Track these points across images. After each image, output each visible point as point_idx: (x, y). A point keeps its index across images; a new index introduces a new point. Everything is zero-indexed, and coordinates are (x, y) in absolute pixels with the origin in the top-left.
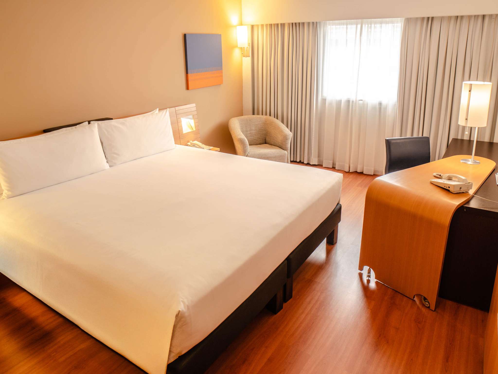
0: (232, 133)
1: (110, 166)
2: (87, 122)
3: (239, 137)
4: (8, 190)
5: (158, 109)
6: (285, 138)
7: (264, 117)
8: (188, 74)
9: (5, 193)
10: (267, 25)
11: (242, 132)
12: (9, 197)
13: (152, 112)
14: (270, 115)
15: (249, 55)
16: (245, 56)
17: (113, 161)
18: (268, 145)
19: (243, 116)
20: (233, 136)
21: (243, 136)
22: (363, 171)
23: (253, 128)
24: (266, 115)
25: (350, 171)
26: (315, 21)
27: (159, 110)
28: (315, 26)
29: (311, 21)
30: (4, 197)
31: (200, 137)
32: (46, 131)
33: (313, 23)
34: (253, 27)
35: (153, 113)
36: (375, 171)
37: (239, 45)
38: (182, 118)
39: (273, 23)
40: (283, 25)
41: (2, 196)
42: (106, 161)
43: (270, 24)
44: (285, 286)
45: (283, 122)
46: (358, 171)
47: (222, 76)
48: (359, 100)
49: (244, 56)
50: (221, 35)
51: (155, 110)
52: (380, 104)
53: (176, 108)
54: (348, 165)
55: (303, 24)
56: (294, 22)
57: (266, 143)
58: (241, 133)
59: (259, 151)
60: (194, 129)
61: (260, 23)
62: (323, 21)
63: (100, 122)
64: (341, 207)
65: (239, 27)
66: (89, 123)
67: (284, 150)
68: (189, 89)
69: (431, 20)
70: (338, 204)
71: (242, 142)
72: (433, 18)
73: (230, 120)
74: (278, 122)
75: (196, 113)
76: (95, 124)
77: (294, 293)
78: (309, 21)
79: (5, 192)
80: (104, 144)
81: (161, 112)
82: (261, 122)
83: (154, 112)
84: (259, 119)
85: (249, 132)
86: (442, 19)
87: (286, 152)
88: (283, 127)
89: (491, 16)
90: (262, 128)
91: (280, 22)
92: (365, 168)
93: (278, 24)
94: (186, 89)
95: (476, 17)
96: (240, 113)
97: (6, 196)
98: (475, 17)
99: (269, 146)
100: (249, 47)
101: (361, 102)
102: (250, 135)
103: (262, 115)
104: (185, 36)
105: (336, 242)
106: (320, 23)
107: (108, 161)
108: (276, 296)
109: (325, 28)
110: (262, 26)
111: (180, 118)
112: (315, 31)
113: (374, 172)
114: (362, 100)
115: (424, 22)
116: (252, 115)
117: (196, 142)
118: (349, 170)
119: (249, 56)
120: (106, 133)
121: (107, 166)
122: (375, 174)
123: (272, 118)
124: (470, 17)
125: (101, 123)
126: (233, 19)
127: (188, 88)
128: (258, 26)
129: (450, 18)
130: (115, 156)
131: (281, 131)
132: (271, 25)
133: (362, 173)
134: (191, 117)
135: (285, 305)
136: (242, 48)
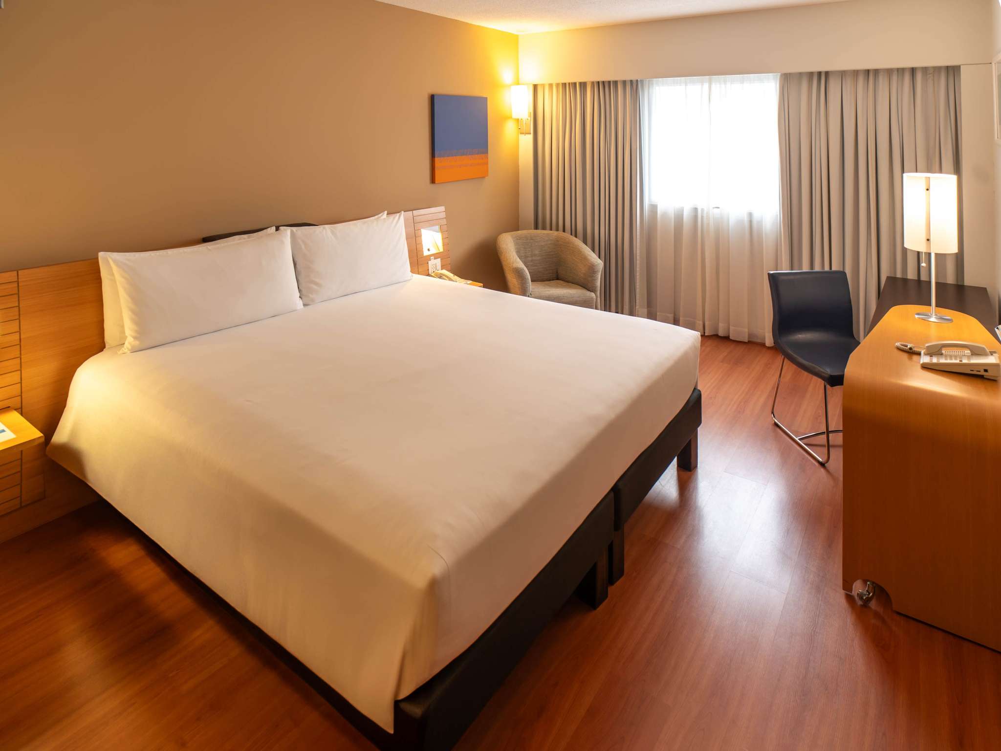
0: (502, 258)
1: (305, 305)
2: (274, 228)
3: (515, 265)
4: (135, 338)
5: (386, 212)
6: (592, 269)
7: (554, 233)
8: (434, 157)
9: (129, 343)
10: (558, 85)
11: (520, 258)
12: (135, 350)
13: (376, 217)
14: (564, 231)
15: (530, 130)
16: (523, 133)
17: (311, 296)
18: (561, 282)
19: (518, 230)
20: (504, 263)
21: (520, 264)
22: (729, 334)
23: (537, 252)
24: (557, 230)
25: (706, 334)
26: (634, 78)
27: (387, 214)
28: (634, 87)
29: (628, 78)
30: (126, 350)
31: (450, 264)
32: (206, 240)
33: (631, 81)
34: (535, 87)
35: (378, 218)
36: (750, 335)
37: (515, 116)
38: (422, 230)
39: (567, 81)
40: (583, 85)
41: (123, 347)
42: (298, 295)
43: (562, 84)
44: (610, 548)
45: (585, 242)
46: (720, 335)
47: (487, 163)
48: (714, 208)
49: (521, 133)
50: (486, 98)
51: (381, 214)
52: (750, 215)
53: (414, 211)
54: (701, 323)
55: (616, 82)
56: (600, 79)
57: (558, 278)
58: (518, 259)
59: (548, 291)
60: (441, 250)
61: (546, 81)
62: (648, 80)
63: (294, 229)
64: (701, 395)
65: (515, 88)
66: (277, 229)
67: (589, 292)
68: (436, 182)
69: (824, 77)
70: (695, 389)
71: (519, 273)
72: (827, 73)
73: (499, 237)
74: (579, 243)
75: (444, 222)
76: (287, 232)
77: (627, 565)
78: (624, 79)
79: (130, 341)
80: (297, 266)
81: (392, 217)
82: (549, 242)
83: (380, 217)
84: (545, 235)
85: (530, 259)
86: (843, 74)
87: (593, 295)
88: (587, 250)
89: (925, 70)
90: (551, 252)
91: (578, 80)
92: (732, 328)
93: (575, 84)
94: (430, 183)
95: (901, 71)
96: (514, 225)
97: (130, 348)
98: (898, 71)
99: (565, 284)
100: (529, 119)
101: (716, 211)
102: (531, 263)
103: (551, 229)
104: (432, 97)
105: (696, 466)
106: (642, 81)
107: (302, 296)
108: (594, 567)
109: (651, 90)
110: (551, 85)
111: (420, 230)
112: (635, 95)
113: (749, 338)
114: (719, 208)
115: (812, 79)
116: (534, 229)
117: (445, 272)
118: (704, 333)
119: (530, 134)
120: (303, 247)
121: (299, 304)
122: (750, 340)
123: (567, 235)
124: (889, 72)
125: (296, 230)
126: (505, 75)
127: (433, 181)
128: (543, 85)
129: (856, 73)
130: (315, 287)
131: (585, 258)
132: (564, 85)
133: (726, 338)
134: (437, 228)
135: (612, 590)
136: (518, 119)
